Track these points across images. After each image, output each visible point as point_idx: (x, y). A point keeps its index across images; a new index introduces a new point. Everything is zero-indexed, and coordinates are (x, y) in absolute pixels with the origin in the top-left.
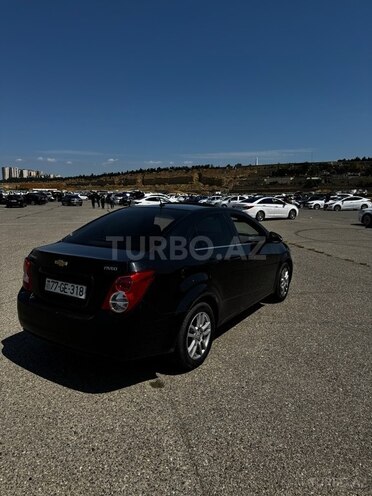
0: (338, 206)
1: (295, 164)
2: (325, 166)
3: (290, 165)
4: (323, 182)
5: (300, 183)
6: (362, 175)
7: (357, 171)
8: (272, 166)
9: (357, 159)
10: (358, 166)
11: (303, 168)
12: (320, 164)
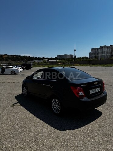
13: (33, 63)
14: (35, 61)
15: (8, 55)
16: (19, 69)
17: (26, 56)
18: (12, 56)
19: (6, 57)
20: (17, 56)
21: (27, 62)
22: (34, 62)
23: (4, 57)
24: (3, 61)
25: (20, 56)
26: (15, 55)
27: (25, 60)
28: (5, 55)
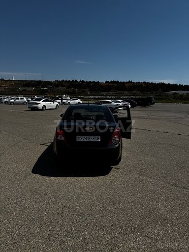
0: (69, 103)
1: (35, 81)
3: (32, 81)
4: (49, 91)
5: (38, 91)
6: (66, 88)
7: (64, 86)
8: (22, 81)
10: (64, 84)
11: (38, 84)
12: (47, 82)
13: (172, 95)
14: (177, 92)
15: (134, 82)
17: (163, 83)
18: (140, 84)
19: (130, 86)
20: (147, 83)
21: (162, 94)
22: (175, 93)
23: (127, 85)
24: (125, 92)
25: (152, 84)
26: (144, 83)
27: (160, 89)
28: (130, 82)
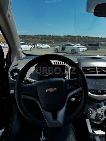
0: (41, 47)
1: (22, 35)
2: (30, 36)
4: (30, 41)
5: (24, 41)
6: (40, 39)
7: (39, 38)
9: (39, 35)
10: (39, 37)
11: (24, 37)
12: (29, 36)
15: (80, 37)
16: (81, 47)
18: (84, 37)
19: (78, 39)
20: (89, 37)
24: (75, 42)
26: (87, 37)
27: (96, 41)
28: (78, 36)
